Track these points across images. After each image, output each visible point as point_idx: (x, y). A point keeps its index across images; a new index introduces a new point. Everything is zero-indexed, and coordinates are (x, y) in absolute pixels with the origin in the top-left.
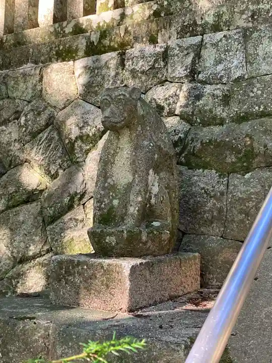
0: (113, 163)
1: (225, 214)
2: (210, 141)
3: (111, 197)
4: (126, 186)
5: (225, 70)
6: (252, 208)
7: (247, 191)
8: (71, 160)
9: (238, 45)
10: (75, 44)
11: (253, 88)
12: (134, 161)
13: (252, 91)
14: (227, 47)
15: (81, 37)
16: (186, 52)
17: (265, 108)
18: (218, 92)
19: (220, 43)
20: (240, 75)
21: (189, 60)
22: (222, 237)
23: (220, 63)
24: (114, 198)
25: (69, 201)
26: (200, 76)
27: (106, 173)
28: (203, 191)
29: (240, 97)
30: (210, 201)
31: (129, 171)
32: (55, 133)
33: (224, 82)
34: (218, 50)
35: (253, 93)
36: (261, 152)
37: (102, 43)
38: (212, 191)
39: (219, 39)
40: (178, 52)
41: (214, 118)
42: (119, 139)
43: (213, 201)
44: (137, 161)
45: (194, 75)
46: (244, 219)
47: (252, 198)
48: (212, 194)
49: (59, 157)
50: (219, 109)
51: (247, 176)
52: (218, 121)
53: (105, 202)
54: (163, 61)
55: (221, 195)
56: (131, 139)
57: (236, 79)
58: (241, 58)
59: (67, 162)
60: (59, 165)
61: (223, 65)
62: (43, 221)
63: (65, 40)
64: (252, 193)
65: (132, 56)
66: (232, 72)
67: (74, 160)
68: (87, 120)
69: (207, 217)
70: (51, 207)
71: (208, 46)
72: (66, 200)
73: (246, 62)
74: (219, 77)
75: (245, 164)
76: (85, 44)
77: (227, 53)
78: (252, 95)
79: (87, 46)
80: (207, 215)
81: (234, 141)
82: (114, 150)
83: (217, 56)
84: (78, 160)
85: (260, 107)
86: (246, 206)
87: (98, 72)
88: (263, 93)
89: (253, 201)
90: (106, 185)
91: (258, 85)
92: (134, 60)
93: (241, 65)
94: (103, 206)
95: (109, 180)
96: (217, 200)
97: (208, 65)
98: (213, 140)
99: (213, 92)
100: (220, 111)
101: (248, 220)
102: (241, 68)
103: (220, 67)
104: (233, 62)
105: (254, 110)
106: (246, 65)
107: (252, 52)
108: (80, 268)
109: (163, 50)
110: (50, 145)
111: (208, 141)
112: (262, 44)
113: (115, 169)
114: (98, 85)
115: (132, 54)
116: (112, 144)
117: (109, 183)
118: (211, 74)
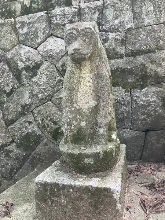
0: (78, 91)
1: (131, 114)
2: (117, 68)
3: (78, 120)
4: (90, 110)
5: (120, 23)
6: (152, 111)
7: (147, 100)
8: (20, 83)
9: (128, 7)
10: (14, 7)
11: (140, 35)
12: (96, 88)
13: (140, 37)
14: (121, 7)
15: (17, 3)
16: (93, 11)
17: (150, 47)
18: (118, 37)
19: (117, 5)
20: (130, 26)
21: (96, 16)
22: (130, 129)
23: (117, 19)
24: (81, 120)
25: (22, 110)
26: (104, 27)
27: (72, 100)
28: (116, 101)
29: (132, 40)
30: (121, 107)
31: (92, 97)
32: (6, 66)
33: (120, 31)
34: (115, 10)
35: (141, 38)
36: (153, 75)
37: (33, 7)
38: (123, 101)
39: (116, 2)
40: (88, 11)
41: (116, 54)
42: (81, 70)
43: (124, 107)
44: (99, 89)
45: (100, 26)
46: (146, 118)
47: (151, 105)
48: (123, 103)
49: (11, 82)
50: (119, 48)
51: (144, 90)
52: (119, 56)
53: (74, 124)
54: (78, 17)
55: (128, 103)
56: (92, 70)
57: (128, 29)
58: (130, 15)
59: (17, 85)
60: (12, 86)
61: (119, 20)
62: (5, 123)
63: (6, 4)
64: (150, 102)
65: (56, 14)
66: (125, 24)
67: (21, 83)
68: (28, 57)
69: (120, 118)
70: (10, 114)
71: (109, 6)
72: (19, 109)
73: (134, 18)
74: (117, 27)
75: (141, 83)
76: (20, 7)
77: (121, 12)
78: (140, 39)
79: (22, 8)
80: (120, 116)
81: (133, 68)
82: (77, 80)
83: (115, 14)
84: (24, 83)
85: (147, 47)
86: (147, 110)
87: (32, 26)
88: (147, 37)
89: (152, 107)
90: (73, 109)
91: (143, 33)
92: (57, 17)
93: (131, 20)
94: (73, 127)
95: (75, 105)
96: (126, 106)
97: (109, 19)
98: (119, 68)
99: (115, 37)
100: (120, 49)
101: (149, 118)
102: (131, 22)
103: (117, 21)
104: (125, 18)
105: (143, 48)
106: (134, 20)
107: (138, 11)
108: (65, 191)
109: (77, 10)
110: (4, 73)
111: (116, 69)
112: (145, 5)
113: (79, 96)
114: (33, 34)
115: (55, 13)
116: (75, 74)
117: (76, 108)
118: (112, 26)
